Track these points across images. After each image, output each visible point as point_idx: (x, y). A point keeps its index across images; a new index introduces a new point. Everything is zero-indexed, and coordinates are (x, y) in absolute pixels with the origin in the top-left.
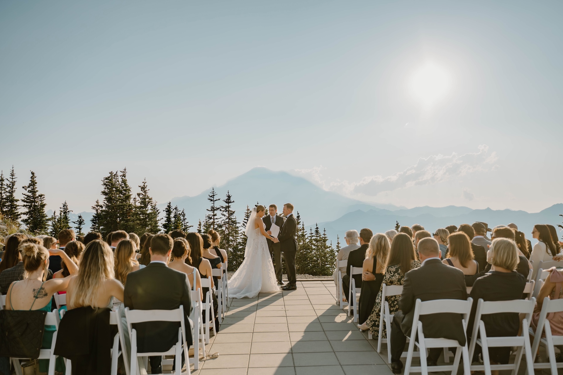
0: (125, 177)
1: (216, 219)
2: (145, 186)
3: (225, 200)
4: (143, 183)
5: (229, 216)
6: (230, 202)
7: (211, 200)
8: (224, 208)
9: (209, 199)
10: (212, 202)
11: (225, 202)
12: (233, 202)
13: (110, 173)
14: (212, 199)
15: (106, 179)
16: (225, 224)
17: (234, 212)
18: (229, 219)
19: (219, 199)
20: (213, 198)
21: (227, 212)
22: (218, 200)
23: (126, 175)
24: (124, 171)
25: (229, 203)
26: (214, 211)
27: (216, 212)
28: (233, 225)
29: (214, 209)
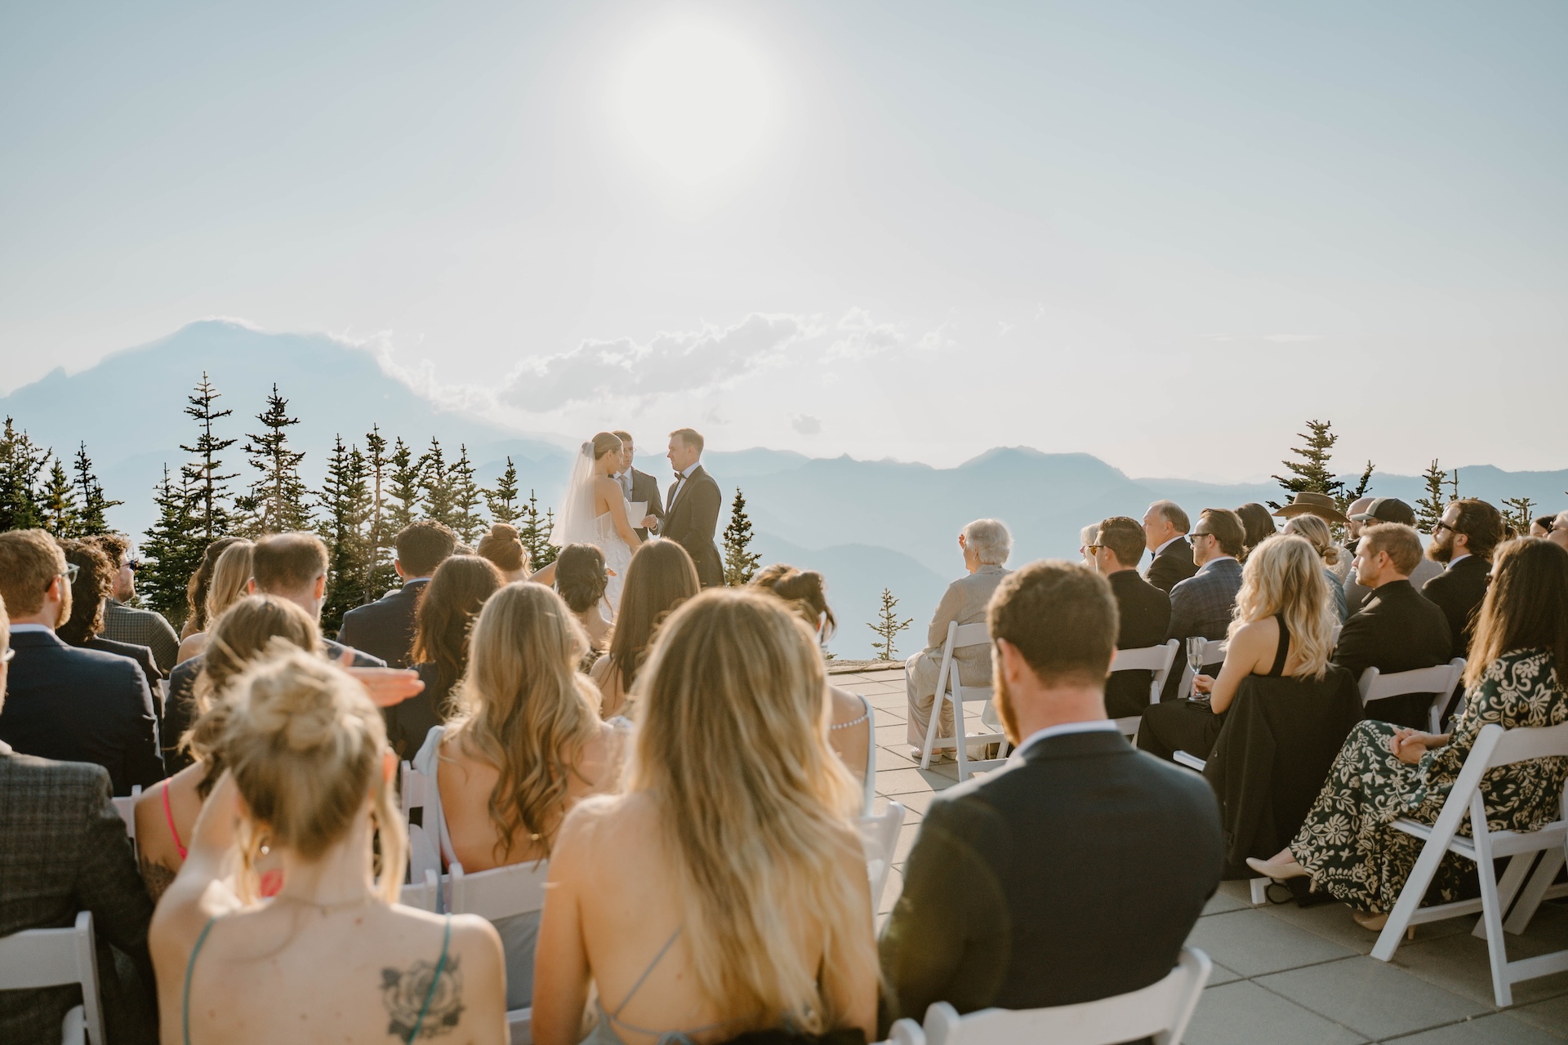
1: (218, 478)
3: (264, 416)
5: (278, 470)
6: (285, 422)
7: (200, 415)
8: (263, 440)
9: (192, 411)
10: (204, 421)
11: (263, 420)
12: (295, 421)
14: (203, 409)
17: (299, 458)
18: (280, 479)
19: (228, 412)
20: (206, 406)
21: (272, 457)
22: (222, 414)
25: (276, 424)
26: (209, 450)
27: (215, 456)
29: (210, 445)
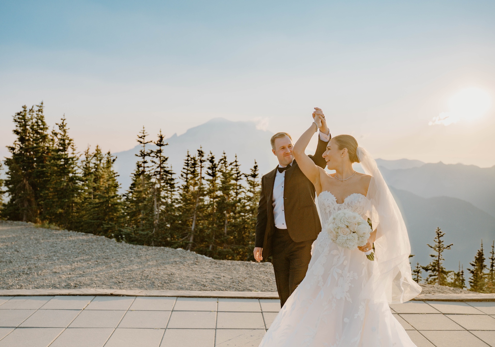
0: (42, 112)
1: (148, 167)
2: (64, 124)
3: (157, 142)
4: (62, 119)
5: (161, 164)
6: (162, 145)
7: (141, 142)
8: (155, 152)
9: (139, 141)
10: (143, 145)
11: (156, 144)
12: (167, 144)
13: (23, 107)
14: (142, 140)
15: (18, 114)
16: (155, 175)
17: (166, 159)
18: (161, 168)
19: (151, 141)
20: (144, 139)
21: (158, 159)
22: (149, 142)
23: (43, 110)
24: (41, 105)
26: (144, 156)
27: (146, 158)
28: (167, 176)
29: (144, 154)
